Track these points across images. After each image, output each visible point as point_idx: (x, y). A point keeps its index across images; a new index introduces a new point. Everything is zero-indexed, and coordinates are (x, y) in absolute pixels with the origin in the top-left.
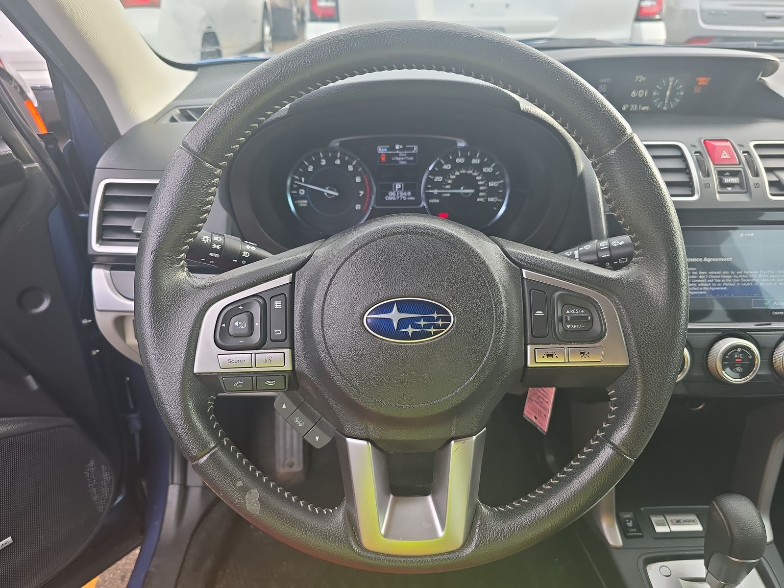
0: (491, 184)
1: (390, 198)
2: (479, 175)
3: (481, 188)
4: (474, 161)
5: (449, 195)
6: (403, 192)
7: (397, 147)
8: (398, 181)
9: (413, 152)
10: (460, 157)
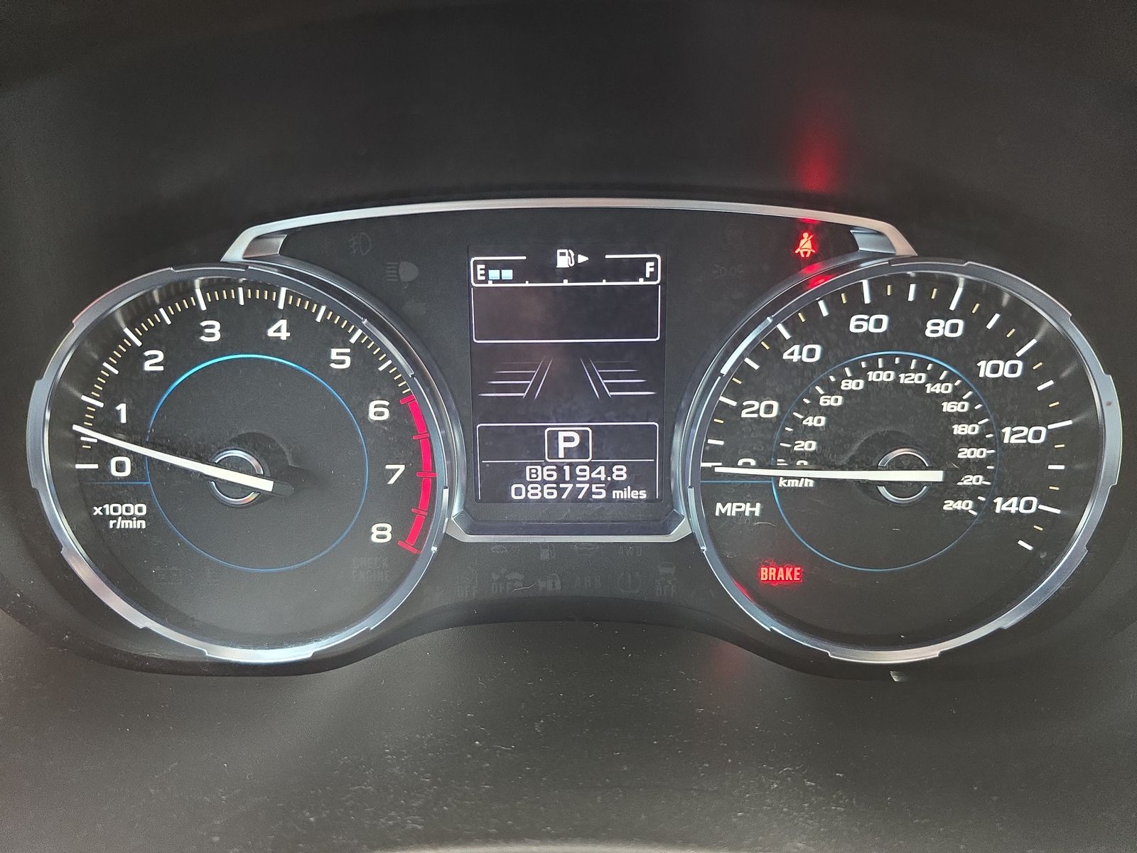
0: (1010, 436)
1: (534, 493)
2: (956, 396)
3: (965, 453)
4: (937, 328)
5: (811, 483)
6: (593, 466)
7: (564, 261)
8: (569, 417)
9: (641, 282)
10: (869, 310)
